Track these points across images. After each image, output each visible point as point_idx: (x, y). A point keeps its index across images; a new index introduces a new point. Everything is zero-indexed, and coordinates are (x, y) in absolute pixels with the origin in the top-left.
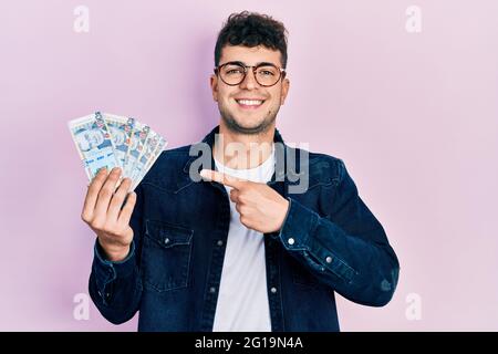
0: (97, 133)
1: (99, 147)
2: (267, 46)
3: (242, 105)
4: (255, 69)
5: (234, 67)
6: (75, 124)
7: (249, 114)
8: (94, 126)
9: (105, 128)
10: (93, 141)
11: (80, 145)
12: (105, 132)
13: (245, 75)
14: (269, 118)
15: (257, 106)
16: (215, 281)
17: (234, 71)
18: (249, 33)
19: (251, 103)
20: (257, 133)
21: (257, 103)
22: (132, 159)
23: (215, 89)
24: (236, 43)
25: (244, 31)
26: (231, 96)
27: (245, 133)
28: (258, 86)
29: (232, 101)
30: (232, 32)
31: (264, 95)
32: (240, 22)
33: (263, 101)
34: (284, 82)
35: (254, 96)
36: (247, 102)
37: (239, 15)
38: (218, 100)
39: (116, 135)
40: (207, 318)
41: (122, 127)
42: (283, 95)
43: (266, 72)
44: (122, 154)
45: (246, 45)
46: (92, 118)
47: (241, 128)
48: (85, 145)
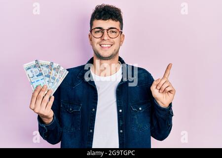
0: (36, 69)
1: (37, 76)
2: (113, 20)
3: (102, 47)
4: (108, 30)
5: (98, 30)
6: (26, 65)
7: (106, 51)
8: (35, 67)
9: (40, 67)
10: (34, 73)
11: (28, 75)
12: (40, 69)
13: (103, 33)
14: (115, 53)
15: (109, 47)
16: (92, 127)
17: (98, 32)
18: (105, 14)
19: (106, 46)
20: (110, 59)
21: (109, 46)
22: (52, 81)
23: (91, 40)
24: (99, 18)
25: (103, 13)
26: (97, 43)
27: (104, 59)
28: (109, 38)
29: (98, 45)
30: (97, 14)
31: (112, 42)
32: (100, 9)
33: (112, 45)
34: (122, 36)
35: (108, 43)
36: (105, 46)
37: (101, 6)
38: (92, 45)
39: (45, 70)
40: (89, 144)
41: (48, 66)
42: (121, 42)
43: (113, 32)
44: (48, 79)
45: (103, 19)
46: (34, 63)
47: (102, 57)
48: (31, 75)
